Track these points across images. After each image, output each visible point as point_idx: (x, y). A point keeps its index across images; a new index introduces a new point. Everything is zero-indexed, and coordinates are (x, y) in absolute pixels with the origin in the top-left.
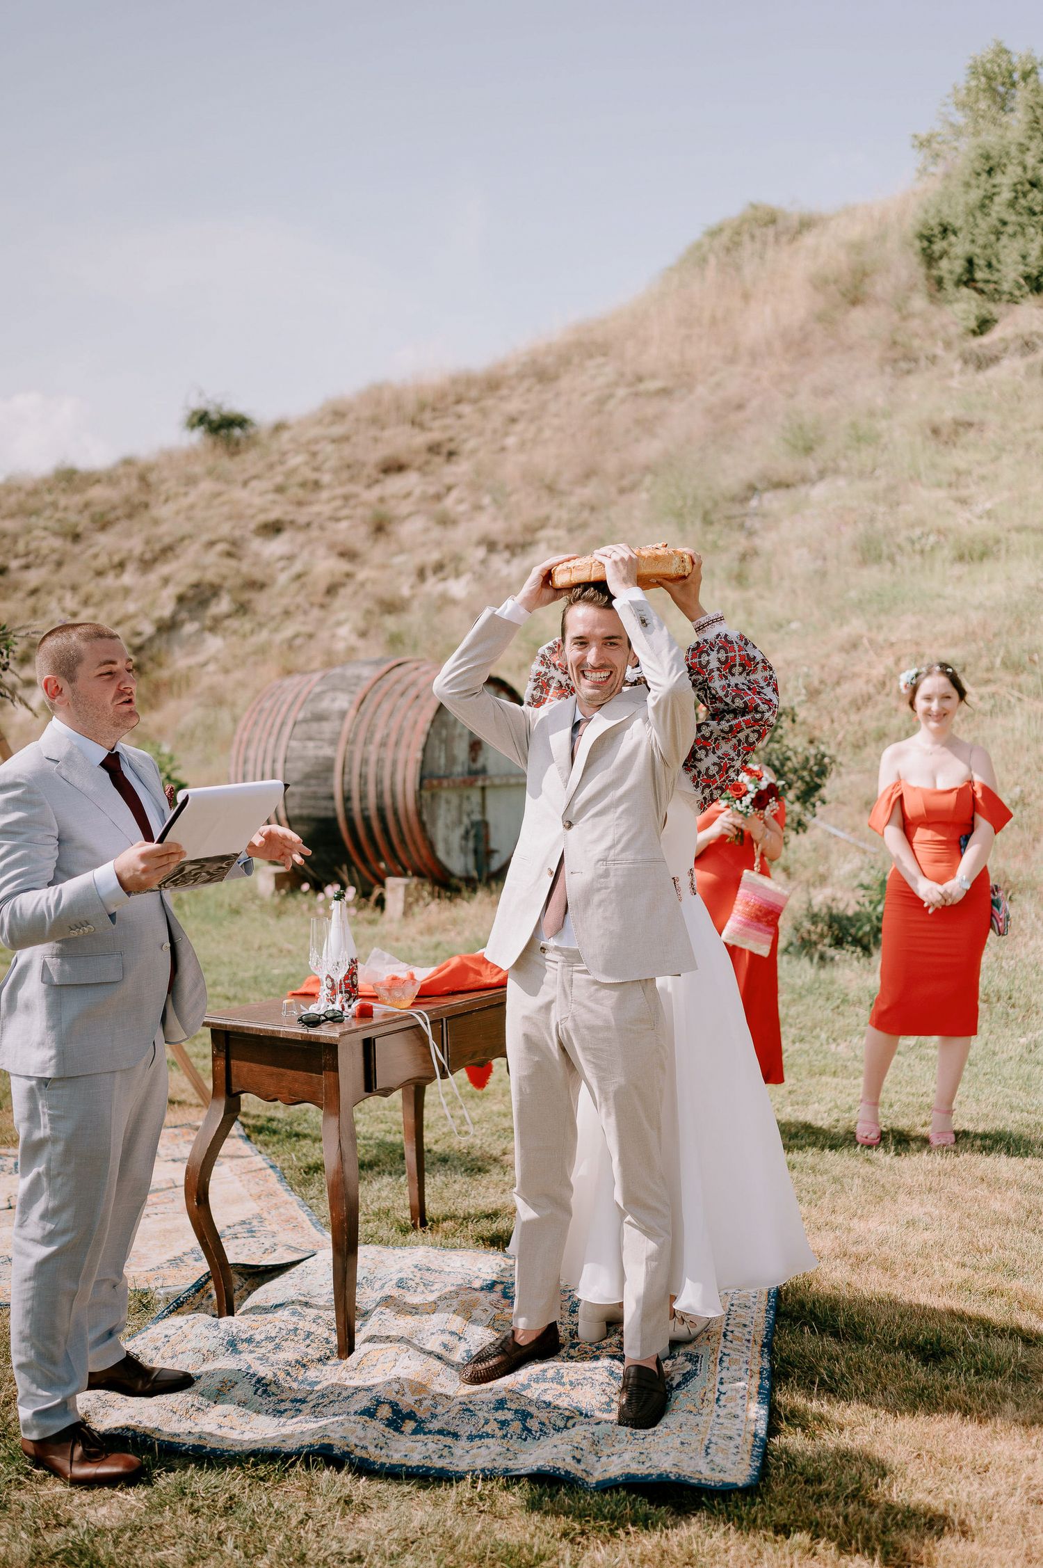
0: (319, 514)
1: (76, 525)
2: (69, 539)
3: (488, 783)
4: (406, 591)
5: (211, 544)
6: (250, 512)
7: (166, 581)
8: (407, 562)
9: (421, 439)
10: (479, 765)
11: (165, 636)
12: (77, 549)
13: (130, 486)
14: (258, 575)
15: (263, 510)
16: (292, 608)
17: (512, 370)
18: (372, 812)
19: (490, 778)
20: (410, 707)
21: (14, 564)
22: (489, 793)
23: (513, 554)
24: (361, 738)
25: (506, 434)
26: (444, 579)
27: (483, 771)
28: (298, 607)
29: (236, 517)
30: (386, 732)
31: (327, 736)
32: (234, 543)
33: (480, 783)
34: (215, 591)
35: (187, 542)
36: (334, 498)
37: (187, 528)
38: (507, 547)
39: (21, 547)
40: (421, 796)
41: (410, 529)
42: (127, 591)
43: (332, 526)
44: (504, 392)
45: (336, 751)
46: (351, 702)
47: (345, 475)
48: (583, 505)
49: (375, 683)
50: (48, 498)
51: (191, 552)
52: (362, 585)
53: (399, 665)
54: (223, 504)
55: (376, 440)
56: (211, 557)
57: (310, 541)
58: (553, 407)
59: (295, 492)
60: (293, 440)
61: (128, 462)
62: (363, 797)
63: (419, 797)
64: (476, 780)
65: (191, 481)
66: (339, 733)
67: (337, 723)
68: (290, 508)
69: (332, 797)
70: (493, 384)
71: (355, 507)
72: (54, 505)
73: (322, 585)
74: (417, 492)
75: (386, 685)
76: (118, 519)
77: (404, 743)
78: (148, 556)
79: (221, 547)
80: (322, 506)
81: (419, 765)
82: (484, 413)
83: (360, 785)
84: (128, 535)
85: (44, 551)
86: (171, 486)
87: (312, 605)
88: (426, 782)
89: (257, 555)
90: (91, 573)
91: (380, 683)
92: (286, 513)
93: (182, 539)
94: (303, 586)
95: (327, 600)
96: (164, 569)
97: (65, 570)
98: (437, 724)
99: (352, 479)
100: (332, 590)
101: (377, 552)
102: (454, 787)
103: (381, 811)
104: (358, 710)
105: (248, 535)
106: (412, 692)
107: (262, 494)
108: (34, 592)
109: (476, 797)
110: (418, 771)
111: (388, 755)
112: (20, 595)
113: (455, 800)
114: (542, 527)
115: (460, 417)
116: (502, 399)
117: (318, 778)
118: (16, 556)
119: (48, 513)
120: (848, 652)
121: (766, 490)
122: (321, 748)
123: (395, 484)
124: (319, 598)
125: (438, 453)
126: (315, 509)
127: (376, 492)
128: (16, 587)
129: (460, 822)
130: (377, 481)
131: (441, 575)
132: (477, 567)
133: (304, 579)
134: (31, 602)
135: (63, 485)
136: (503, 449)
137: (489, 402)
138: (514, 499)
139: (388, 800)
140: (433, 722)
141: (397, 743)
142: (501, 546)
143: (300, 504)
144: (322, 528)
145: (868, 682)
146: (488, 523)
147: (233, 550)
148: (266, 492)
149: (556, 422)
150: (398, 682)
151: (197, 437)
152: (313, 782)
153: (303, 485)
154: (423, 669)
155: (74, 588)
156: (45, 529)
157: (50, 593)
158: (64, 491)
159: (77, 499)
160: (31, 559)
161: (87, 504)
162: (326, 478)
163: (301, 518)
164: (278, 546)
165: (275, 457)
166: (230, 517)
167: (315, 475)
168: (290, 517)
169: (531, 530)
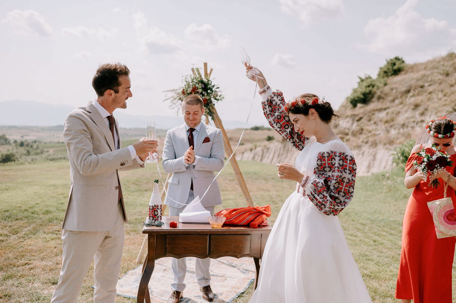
1: (449, 71)
2: (445, 75)
12: (447, 79)
108: (430, 93)
119: (441, 68)
128: (426, 91)
156: (438, 73)
157: (435, 93)
158: (448, 60)
159: (451, 63)
160: (432, 83)
161: (453, 64)
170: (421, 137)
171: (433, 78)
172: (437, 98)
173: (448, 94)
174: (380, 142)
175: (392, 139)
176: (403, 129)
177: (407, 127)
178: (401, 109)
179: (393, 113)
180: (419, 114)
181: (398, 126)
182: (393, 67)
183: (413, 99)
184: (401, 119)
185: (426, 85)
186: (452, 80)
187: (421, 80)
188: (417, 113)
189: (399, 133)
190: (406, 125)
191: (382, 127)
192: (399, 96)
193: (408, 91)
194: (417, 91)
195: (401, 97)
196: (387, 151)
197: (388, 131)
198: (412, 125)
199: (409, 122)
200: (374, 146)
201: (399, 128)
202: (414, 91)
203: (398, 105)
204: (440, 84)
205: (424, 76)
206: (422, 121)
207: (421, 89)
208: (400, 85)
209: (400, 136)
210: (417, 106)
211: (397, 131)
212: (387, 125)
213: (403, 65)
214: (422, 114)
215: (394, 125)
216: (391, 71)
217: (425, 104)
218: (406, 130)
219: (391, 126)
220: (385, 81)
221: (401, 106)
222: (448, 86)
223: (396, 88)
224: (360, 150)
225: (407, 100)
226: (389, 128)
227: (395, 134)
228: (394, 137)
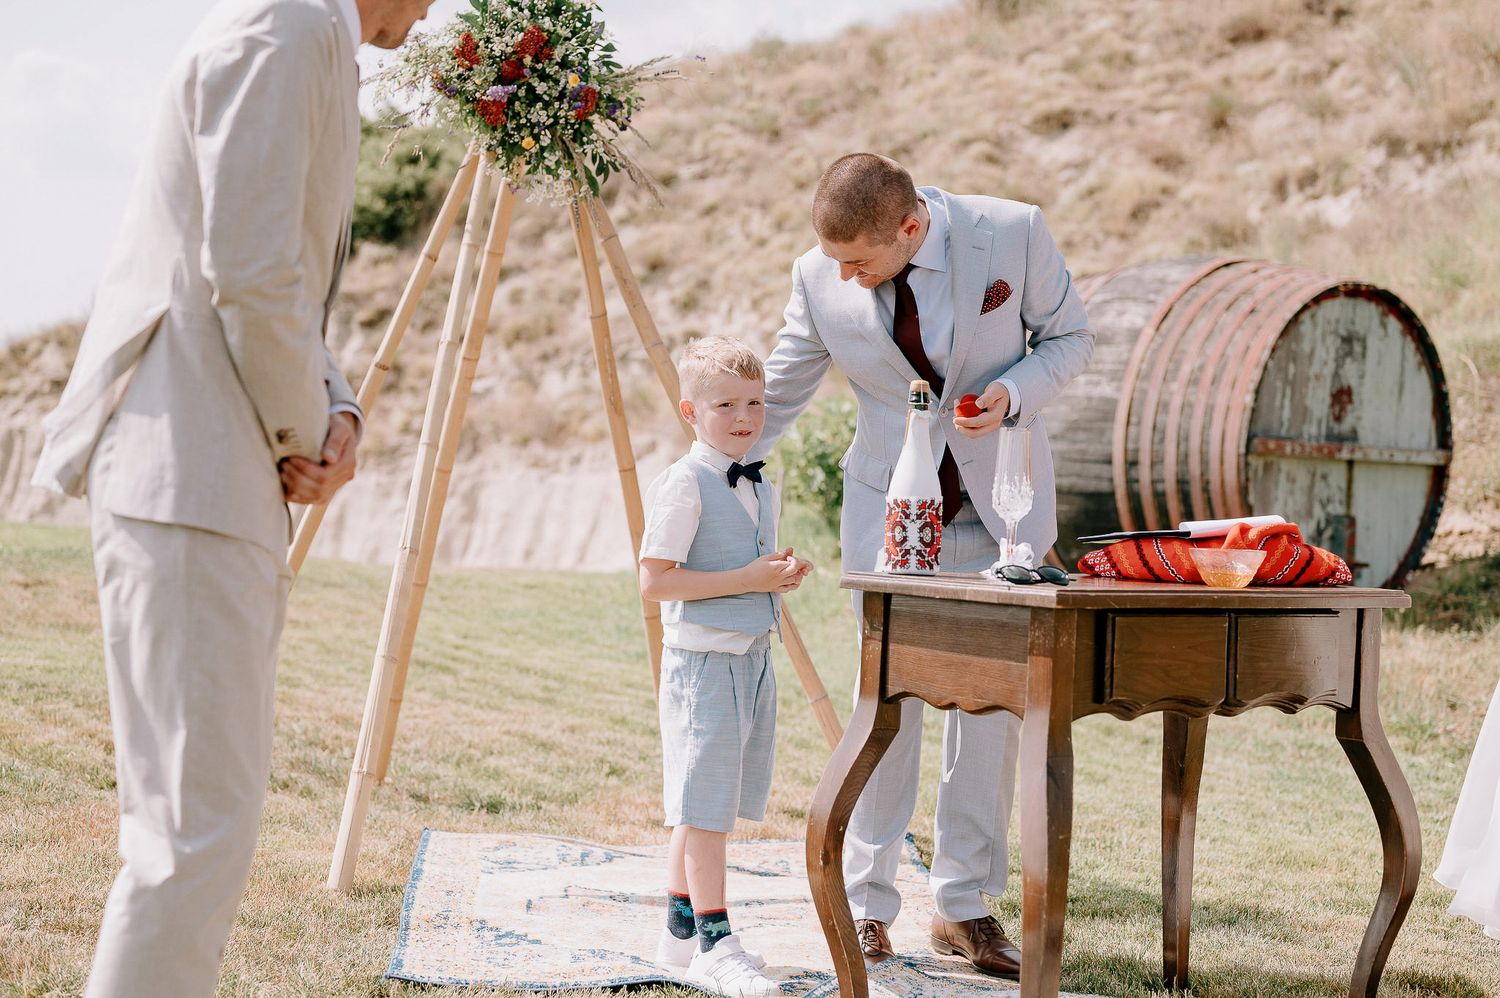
0: (1128, 102)
1: (775, 118)
2: (765, 136)
3: (1358, 455)
4: (1254, 214)
5: (966, 143)
6: (1025, 98)
8: (1258, 172)
10: (1345, 427)
12: (773, 152)
13: (855, 66)
15: (1046, 95)
16: (1077, 238)
18: (1170, 487)
19: (1360, 448)
20: (1240, 327)
21: (685, 172)
22: (1359, 472)
23: (1430, 160)
24: (1159, 372)
26: (1316, 197)
27: (1353, 436)
28: (1087, 236)
29: (1005, 106)
30: (1197, 365)
31: (1108, 367)
32: (999, 143)
33: (1345, 455)
35: (930, 141)
36: (1151, 80)
37: (932, 120)
38: (1421, 148)
39: (697, 148)
40: (1247, 464)
41: (1267, 126)
43: (1146, 118)
45: (1119, 389)
46: (1147, 318)
47: (1173, 45)
49: (1187, 290)
50: (739, 80)
51: (934, 155)
52: (1187, 205)
53: (1227, 265)
54: (988, 86)
56: (963, 163)
57: (1112, 142)
59: (1097, 70)
61: (856, 31)
62: (1156, 462)
63: (1244, 466)
64: (1340, 450)
65: (943, 56)
66: (1126, 363)
67: (1124, 348)
68: (1085, 94)
69: (1109, 462)
71: (1183, 92)
72: (748, 90)
73: (1126, 208)
75: (1204, 293)
76: (834, 110)
77: (1227, 379)
79: (978, 148)
80: (1134, 91)
81: (1248, 414)
83: (1153, 443)
84: (847, 132)
85: (728, 155)
86: (914, 63)
87: (1108, 234)
88: (1256, 441)
89: (1032, 161)
90: (790, 186)
91: (1194, 290)
92: (1079, 100)
93: (925, 136)
94: (1097, 206)
95: (1130, 228)
97: (755, 180)
98: (1279, 353)
99: (1183, 51)
100: (1139, 213)
101: (1214, 158)
102: (1302, 457)
103: (1182, 483)
104: (1158, 329)
105: (1020, 132)
106: (1245, 305)
107: (1044, 72)
108: (710, 210)
109: (1337, 476)
110: (1246, 424)
111: (1200, 399)
112: (691, 214)
113: (1303, 479)
114: (1483, 117)
117: (1085, 430)
118: (690, 161)
119: (739, 100)
122: (1098, 383)
123: (1250, 59)
124: (1120, 225)
125: (1322, 13)
126: (1125, 94)
127: (1219, 70)
128: (687, 203)
129: (1310, 514)
130: (1221, 55)
131: (1309, 191)
133: (1097, 196)
134: (706, 222)
135: (763, 62)
138: (1437, 76)
139: (1195, 468)
140: (1274, 350)
141: (1215, 381)
142: (1410, 148)
143: (1101, 88)
144: (1131, 122)
146: (1394, 111)
147: (996, 152)
148: (1051, 70)
150: (1222, 289)
152: (1081, 436)
153: (1108, 60)
154: (1264, 273)
155: (765, 206)
160: (709, 164)
162: (1143, 50)
163: (1102, 108)
164: (1064, 149)
165: (1069, 21)
166: (996, 106)
167: (1128, 46)
168: (1084, 106)
169: (1462, 122)
171: (714, 146)
172: (748, 236)
174: (497, 433)
175: (558, 418)
180: (673, 302)
181: (577, 357)
183: (631, 236)
186: (799, 161)
189: (587, 390)
191: (495, 359)
196: (534, 474)
197: (532, 382)
200: (467, 449)
201: (582, 364)
204: (747, 171)
205: (672, 130)
209: (593, 403)
210: (656, 267)
211: (574, 378)
212: (520, 348)
214: (688, 305)
215: (557, 351)
217: (693, 260)
219: (545, 358)
224: (392, 472)
226: (537, 367)
227: (568, 395)
228: (564, 406)
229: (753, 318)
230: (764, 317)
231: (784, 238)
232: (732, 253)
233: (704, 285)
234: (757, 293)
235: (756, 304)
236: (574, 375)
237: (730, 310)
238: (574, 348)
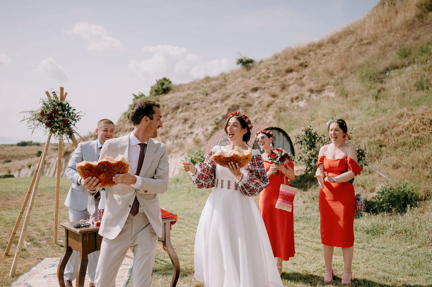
0: (268, 85)
1: (207, 91)
2: (205, 95)
4: (288, 105)
5: (239, 94)
6: (250, 85)
7: (226, 105)
8: (289, 97)
9: (297, 62)
11: (224, 120)
12: (207, 97)
13: (222, 81)
14: (250, 102)
15: (253, 85)
17: (325, 41)
23: (318, 93)
25: (322, 59)
26: (298, 102)
28: (259, 111)
29: (246, 87)
32: (245, 94)
34: (238, 107)
35: (233, 94)
36: (272, 81)
37: (233, 91)
38: (317, 91)
39: (193, 98)
41: (292, 88)
42: (217, 108)
43: (271, 88)
44: (323, 47)
47: (276, 74)
48: (338, 78)
51: (233, 97)
52: (277, 104)
54: (243, 84)
55: (285, 64)
56: (238, 98)
57: (264, 93)
58: (336, 50)
59: (262, 79)
60: (264, 66)
61: (222, 74)
65: (236, 78)
68: (260, 84)
70: (320, 46)
71: (277, 83)
72: (203, 86)
73: (266, 104)
74: (295, 78)
76: (218, 89)
78: (223, 99)
79: (241, 95)
80: (269, 83)
82: (316, 54)
84: (219, 93)
85: (199, 98)
86: (232, 80)
87: (263, 110)
89: (250, 97)
92: (259, 85)
93: (231, 94)
94: (261, 105)
95: (267, 108)
96: (226, 102)
99: (278, 75)
100: (268, 106)
101: (282, 95)
105: (249, 92)
108: (195, 109)
112: (192, 110)
114: (327, 85)
115: (309, 55)
116: (321, 49)
119: (201, 88)
120: (400, 118)
121: (392, 69)
123: (290, 76)
124: (265, 108)
125: (302, 66)
126: (267, 84)
127: (284, 78)
128: (191, 108)
130: (285, 75)
131: (297, 100)
132: (308, 98)
133: (261, 103)
134: (194, 112)
136: (320, 64)
137: (318, 51)
138: (320, 77)
142: (315, 91)
143: (263, 82)
144: (268, 89)
145: (402, 127)
146: (312, 85)
147: (244, 96)
148: (255, 80)
149: (335, 55)
151: (240, 66)
153: (265, 77)
155: (204, 108)
156: (200, 93)
157: (199, 109)
158: (206, 83)
159: (208, 85)
160: (196, 101)
161: (210, 86)
162: (271, 75)
163: (263, 87)
164: (256, 94)
165: (258, 70)
166: (244, 87)
167: (268, 75)
168: (260, 86)
169: (323, 86)
170: (210, 145)
171: (196, 97)
172: (202, 114)
173: (209, 111)
176: (177, 140)
177: (180, 138)
178: (173, 123)
179: (166, 126)
180: (188, 127)
181: (172, 138)
182: (162, 86)
183: (182, 115)
184: (174, 131)
185: (191, 102)
186: (211, 99)
187: (186, 98)
188: (187, 126)
189: (173, 144)
190: (179, 137)
192: (171, 111)
193: (177, 108)
194: (184, 108)
195: (172, 113)
198: (184, 136)
199: (181, 134)
202: (182, 107)
203: (170, 120)
204: (202, 102)
205: (189, 95)
206: (192, 133)
207: (187, 106)
208: (170, 102)
209: (174, 146)
210: (186, 120)
211: (171, 142)
212: (162, 136)
213: (170, 85)
214: (191, 127)
215: (169, 137)
216: (161, 89)
217: (192, 119)
218: (179, 141)
219: (166, 138)
220: (157, 98)
221: (173, 120)
222: (209, 104)
223: (167, 105)
225: (177, 115)
226: (165, 140)
227: (170, 145)
228: (170, 147)
229: (201, 129)
230: (203, 129)
231: (208, 114)
232: (199, 117)
233: (194, 123)
234: (203, 124)
235: (202, 126)
236: (172, 140)
237: (198, 128)
238: (171, 136)
